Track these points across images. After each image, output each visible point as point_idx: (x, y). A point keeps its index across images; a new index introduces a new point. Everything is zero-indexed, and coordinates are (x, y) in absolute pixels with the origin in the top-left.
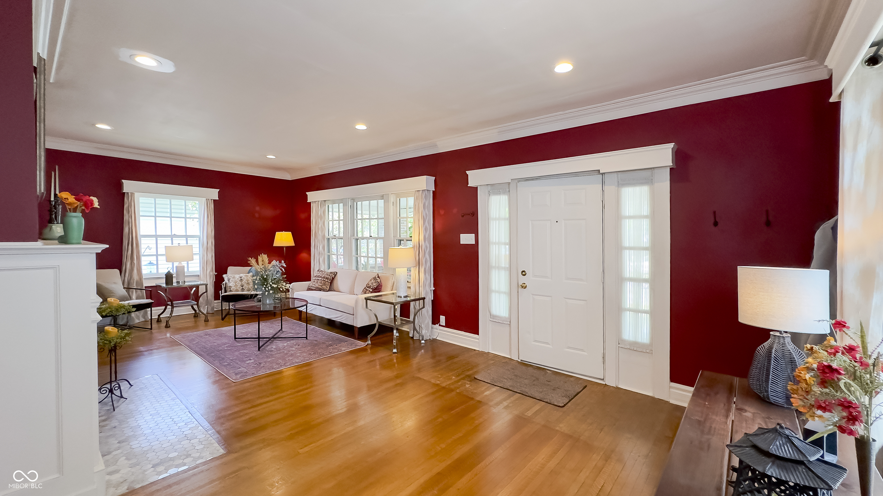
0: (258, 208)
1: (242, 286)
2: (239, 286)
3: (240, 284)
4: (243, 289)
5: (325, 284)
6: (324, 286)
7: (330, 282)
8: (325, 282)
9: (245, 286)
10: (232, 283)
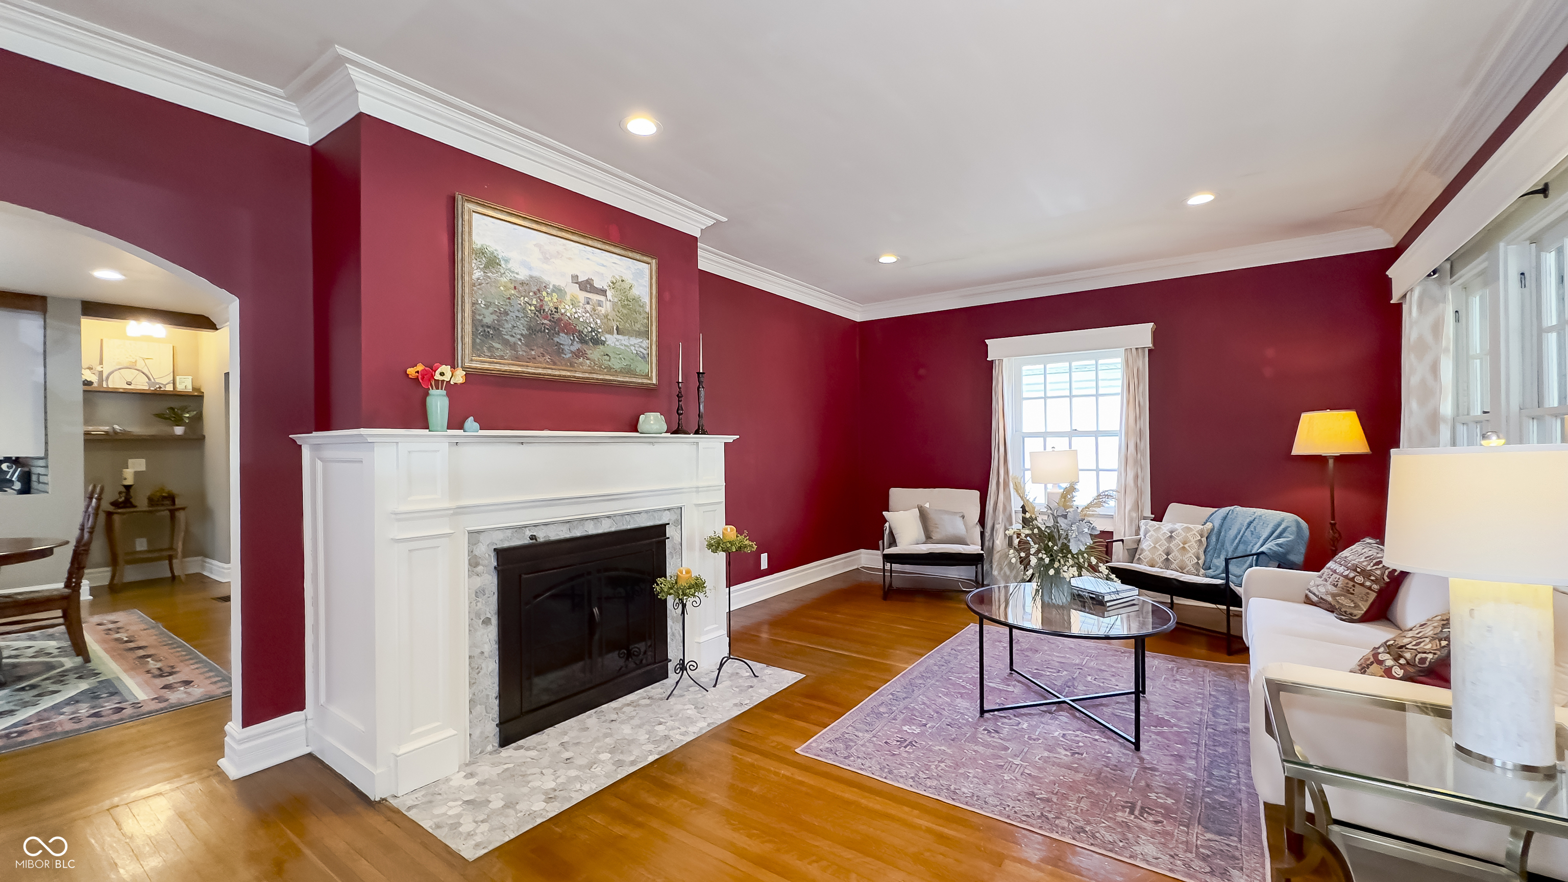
0: (1270, 353)
1: (1168, 554)
2: (1160, 552)
3: (1166, 547)
4: (1167, 559)
5: (1348, 592)
6: (1342, 600)
7: (1375, 587)
8: (1352, 583)
9: (1175, 555)
10: (1148, 543)
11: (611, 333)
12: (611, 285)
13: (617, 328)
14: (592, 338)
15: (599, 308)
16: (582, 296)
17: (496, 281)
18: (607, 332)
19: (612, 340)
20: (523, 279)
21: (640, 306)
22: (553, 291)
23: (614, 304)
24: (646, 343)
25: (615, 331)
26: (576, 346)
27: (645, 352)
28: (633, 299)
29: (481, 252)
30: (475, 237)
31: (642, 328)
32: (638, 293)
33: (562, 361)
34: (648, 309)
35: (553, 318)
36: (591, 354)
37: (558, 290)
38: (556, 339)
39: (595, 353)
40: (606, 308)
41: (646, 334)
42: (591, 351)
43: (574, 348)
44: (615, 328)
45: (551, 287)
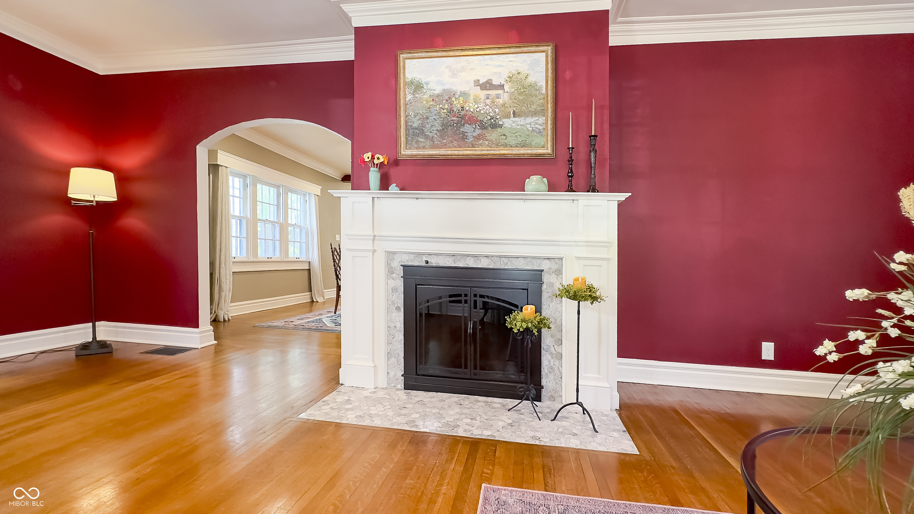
11: (508, 117)
12: (508, 79)
13: (514, 113)
14: (491, 124)
15: (498, 100)
16: (482, 94)
17: (421, 99)
18: (504, 118)
19: (508, 123)
20: (438, 93)
21: (536, 90)
22: (460, 96)
23: (512, 94)
24: (542, 120)
25: (512, 115)
26: (478, 132)
27: (541, 128)
28: (529, 86)
29: (412, 82)
30: (407, 75)
31: (538, 108)
32: (533, 80)
33: (466, 144)
34: (544, 91)
35: (460, 115)
36: (490, 136)
37: (464, 94)
38: (461, 130)
39: (493, 135)
40: (504, 98)
41: (542, 112)
42: (489, 134)
43: (475, 134)
44: (512, 113)
45: (458, 93)
